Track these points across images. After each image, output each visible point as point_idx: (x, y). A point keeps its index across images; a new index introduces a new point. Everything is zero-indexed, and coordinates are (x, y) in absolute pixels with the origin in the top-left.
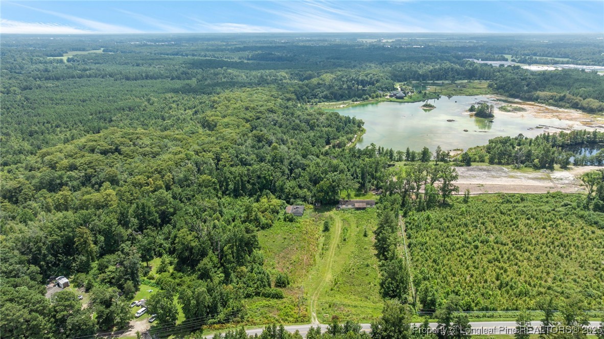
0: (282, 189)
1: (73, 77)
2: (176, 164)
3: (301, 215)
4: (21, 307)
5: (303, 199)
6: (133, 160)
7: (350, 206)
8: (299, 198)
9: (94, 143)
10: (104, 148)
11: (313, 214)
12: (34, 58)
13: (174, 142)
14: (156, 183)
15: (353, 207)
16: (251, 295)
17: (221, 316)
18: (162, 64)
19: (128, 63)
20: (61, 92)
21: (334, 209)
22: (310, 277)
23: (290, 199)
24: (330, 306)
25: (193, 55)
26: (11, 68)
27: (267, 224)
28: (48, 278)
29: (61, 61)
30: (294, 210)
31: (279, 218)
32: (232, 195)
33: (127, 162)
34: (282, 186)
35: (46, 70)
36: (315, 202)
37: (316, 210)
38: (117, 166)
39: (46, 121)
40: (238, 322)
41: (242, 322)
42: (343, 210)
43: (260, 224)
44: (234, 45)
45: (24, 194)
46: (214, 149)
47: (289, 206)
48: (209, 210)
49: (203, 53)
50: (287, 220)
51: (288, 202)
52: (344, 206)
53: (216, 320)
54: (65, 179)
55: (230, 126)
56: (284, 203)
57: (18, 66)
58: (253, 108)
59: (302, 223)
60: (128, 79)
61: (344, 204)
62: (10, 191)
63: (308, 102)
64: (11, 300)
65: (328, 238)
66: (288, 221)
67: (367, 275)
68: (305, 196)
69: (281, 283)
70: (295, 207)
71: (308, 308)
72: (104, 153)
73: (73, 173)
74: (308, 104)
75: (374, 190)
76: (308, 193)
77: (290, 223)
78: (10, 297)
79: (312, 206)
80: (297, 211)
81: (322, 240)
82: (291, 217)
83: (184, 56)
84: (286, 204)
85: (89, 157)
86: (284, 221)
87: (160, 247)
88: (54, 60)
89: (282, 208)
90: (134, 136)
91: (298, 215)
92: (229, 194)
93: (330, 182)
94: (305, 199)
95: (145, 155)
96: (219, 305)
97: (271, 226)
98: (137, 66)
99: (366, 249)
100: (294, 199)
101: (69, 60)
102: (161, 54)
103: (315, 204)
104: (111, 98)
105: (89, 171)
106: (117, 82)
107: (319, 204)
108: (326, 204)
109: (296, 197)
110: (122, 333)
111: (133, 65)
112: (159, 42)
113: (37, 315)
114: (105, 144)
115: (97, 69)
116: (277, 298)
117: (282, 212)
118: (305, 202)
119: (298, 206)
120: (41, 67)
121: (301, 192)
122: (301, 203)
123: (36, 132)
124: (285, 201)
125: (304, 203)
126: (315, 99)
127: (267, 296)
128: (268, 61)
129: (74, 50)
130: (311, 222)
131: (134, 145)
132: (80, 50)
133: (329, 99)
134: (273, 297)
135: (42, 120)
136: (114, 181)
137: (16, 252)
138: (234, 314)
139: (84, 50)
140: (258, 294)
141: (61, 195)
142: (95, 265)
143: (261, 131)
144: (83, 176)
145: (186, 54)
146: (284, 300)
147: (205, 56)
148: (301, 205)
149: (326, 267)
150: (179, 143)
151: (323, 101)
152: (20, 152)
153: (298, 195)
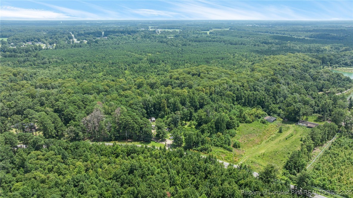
0: (268, 108)
1: (206, 41)
2: (220, 84)
3: (271, 122)
4: (131, 118)
5: (278, 115)
6: (202, 80)
7: (305, 125)
8: (276, 113)
9: (191, 70)
10: (194, 73)
12: (195, 31)
13: (226, 75)
14: (206, 91)
15: (306, 126)
16: (218, 145)
17: (199, 148)
18: (254, 37)
19: (237, 36)
20: (198, 47)
21: (295, 124)
22: (253, 148)
23: (271, 113)
24: (252, 162)
25: (277, 33)
26: (184, 36)
27: (249, 121)
28: (150, 117)
29: (206, 33)
31: (258, 120)
32: (242, 105)
33: (200, 80)
34: (268, 105)
35: (197, 37)
36: (285, 118)
38: (194, 81)
39: (183, 60)
40: (206, 153)
41: (207, 154)
42: (299, 126)
43: (245, 120)
44: (308, 28)
45: (156, 85)
46: (242, 81)
47: (268, 116)
48: (223, 107)
49: (283, 32)
50: (262, 122)
51: (269, 114)
52: (301, 124)
53: (197, 149)
54: (173, 83)
55: (262, 72)
57: (187, 35)
58: (283, 65)
59: (269, 126)
60: (231, 44)
61: (301, 123)
62: (152, 83)
63: (330, 66)
64: (130, 116)
65: (278, 136)
67: (285, 157)
68: (280, 113)
69: (236, 146)
70: (271, 117)
71: (240, 159)
72: (193, 75)
73: (176, 81)
74: (330, 67)
75: (330, 120)
76: (282, 112)
77: (263, 124)
78: (130, 115)
79: (282, 120)
80: (270, 119)
81: (274, 136)
82: (264, 121)
83: (272, 34)
85: (185, 75)
87: (194, 117)
88: (203, 32)
89: (264, 116)
90: (210, 70)
91: (269, 121)
92: (241, 104)
93: (294, 108)
94: (279, 115)
95: (209, 79)
96: (200, 143)
97: (251, 122)
98: (241, 37)
99: (295, 146)
100: (273, 113)
101: (210, 33)
102: (259, 32)
103: (284, 119)
104: (217, 53)
105: (183, 81)
106: (225, 45)
107: (287, 120)
108: (291, 121)
109: (275, 112)
110: (161, 142)
111: (239, 37)
112: (262, 25)
113: (135, 123)
114: (195, 71)
115: (220, 38)
116: (229, 151)
117: (262, 118)
119: (273, 117)
120: (196, 35)
121: (278, 111)
122: (276, 116)
123: (177, 64)
124: (266, 113)
125: (278, 117)
126: (337, 65)
127: (225, 148)
128: (325, 39)
129: (216, 28)
130: (275, 126)
131: (208, 73)
132: (219, 28)
133: (348, 65)
134: (227, 150)
135: (182, 59)
136: (190, 87)
137: (141, 104)
138: (206, 150)
139: (220, 28)
140: (221, 146)
141: (168, 88)
142: (166, 117)
143: (277, 76)
144: (180, 83)
145: (273, 32)
146: (232, 153)
147: (284, 34)
149: (265, 147)
150: (229, 76)
151: (343, 67)
152: (166, 71)
153: (276, 112)
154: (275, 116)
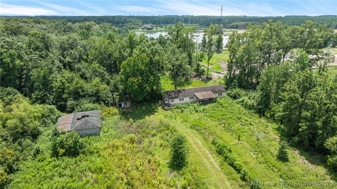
0: (46, 84)
3: (95, 132)
5: (94, 99)
7: (187, 100)
8: (84, 96)
11: (123, 123)
15: (194, 100)
21: (160, 108)
23: (66, 100)
30: (79, 123)
34: (44, 77)
36: (121, 100)
37: (125, 115)
42: (178, 108)
47: (65, 115)
50: (62, 151)
51: (63, 109)
52: (177, 101)
56: (51, 111)
59: (105, 153)
61: (175, 98)
66: (64, 155)
68: (98, 92)
70: (80, 115)
76: (104, 86)
79: (115, 110)
80: (87, 122)
82: (70, 142)
84: (58, 112)
86: (52, 156)
89: (49, 121)
91: (88, 132)
100: (75, 99)
103: (120, 105)
107: (129, 104)
108: (140, 102)
109: (77, 95)
117: (46, 132)
118: (99, 103)
119: (87, 113)
121: (89, 87)
122: (91, 105)
124: (53, 107)
125: (96, 105)
148: (93, 109)
153: (83, 91)
154: (86, 106)
